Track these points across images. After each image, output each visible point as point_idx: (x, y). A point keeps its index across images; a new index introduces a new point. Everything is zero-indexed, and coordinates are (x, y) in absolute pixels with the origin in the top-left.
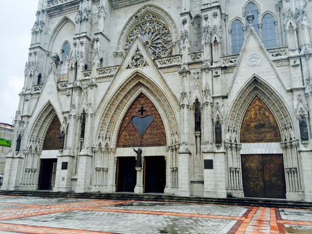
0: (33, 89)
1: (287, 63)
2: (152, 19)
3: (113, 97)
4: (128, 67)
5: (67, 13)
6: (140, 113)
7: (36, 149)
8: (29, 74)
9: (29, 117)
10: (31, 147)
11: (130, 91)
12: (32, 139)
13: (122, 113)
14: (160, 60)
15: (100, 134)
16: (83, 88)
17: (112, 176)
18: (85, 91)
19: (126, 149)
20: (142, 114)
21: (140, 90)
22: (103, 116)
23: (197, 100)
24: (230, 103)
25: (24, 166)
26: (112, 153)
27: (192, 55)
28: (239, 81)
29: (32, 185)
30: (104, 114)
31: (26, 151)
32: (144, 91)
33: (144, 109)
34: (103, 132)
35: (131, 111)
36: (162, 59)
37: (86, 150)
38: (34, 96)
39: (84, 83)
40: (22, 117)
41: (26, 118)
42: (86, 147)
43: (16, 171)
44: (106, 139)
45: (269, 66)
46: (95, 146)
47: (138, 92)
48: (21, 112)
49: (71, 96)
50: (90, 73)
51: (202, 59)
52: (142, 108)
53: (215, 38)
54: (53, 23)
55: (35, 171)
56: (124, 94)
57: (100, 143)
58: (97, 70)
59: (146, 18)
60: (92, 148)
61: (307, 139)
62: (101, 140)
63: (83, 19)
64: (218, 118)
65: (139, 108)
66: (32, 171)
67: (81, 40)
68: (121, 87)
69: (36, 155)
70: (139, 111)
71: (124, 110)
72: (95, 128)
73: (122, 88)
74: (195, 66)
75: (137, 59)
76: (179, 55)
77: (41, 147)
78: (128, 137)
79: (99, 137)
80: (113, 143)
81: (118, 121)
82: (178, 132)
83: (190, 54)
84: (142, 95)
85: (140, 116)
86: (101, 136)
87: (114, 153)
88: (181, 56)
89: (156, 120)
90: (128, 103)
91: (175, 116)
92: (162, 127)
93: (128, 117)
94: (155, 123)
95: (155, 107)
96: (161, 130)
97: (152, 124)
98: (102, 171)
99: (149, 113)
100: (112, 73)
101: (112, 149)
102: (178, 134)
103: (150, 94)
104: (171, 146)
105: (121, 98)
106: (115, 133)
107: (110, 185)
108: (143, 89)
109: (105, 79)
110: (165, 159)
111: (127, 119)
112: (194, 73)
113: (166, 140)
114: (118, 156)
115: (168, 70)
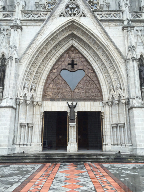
3: (42, 45)
4: (62, 15)
6: (70, 67)
11: (60, 42)
13: (50, 64)
14: (99, 13)
15: (25, 84)
16: (2, 30)
17: (37, 133)
18: (5, 33)
19: (55, 103)
20: (73, 67)
21: (71, 42)
22: (29, 63)
26: (37, 107)
27: (133, 13)
30: (31, 61)
32: (76, 44)
33: (75, 63)
34: (29, 82)
35: (60, 63)
37: (10, 100)
42: (10, 97)
44: (31, 91)
46: (19, 97)
47: (68, 44)
50: (12, 14)
51: (143, 18)
52: (73, 61)
56: (54, 44)
57: (25, 94)
58: (22, 11)
60: (16, 99)
62: (26, 91)
65: (68, 61)
68: (53, 34)
70: (69, 64)
71: (52, 61)
72: (20, 77)
73: (53, 36)
74: (137, 24)
76: (121, 11)
78: (56, 91)
79: (24, 87)
80: (38, 96)
81: (45, 72)
82: (123, 86)
83: (131, 12)
84: (72, 49)
85: (70, 70)
86: (26, 86)
87: (40, 106)
88: (122, 13)
89: (89, 75)
90: (57, 54)
91: (120, 70)
92: (96, 82)
93: (56, 70)
94: (88, 78)
95: (87, 61)
96: (95, 85)
97: (85, 79)
98: (26, 127)
99: (80, 68)
100: (42, 18)
101: (38, 102)
102: (122, 89)
103: (83, 48)
104: (110, 101)
105: (50, 47)
106: (42, 85)
107: (36, 144)
108: (74, 42)
109: (33, 23)
110: (102, 114)
111: (54, 71)
112: (137, 30)
113: (102, 96)
114: (45, 110)
115: (110, 23)
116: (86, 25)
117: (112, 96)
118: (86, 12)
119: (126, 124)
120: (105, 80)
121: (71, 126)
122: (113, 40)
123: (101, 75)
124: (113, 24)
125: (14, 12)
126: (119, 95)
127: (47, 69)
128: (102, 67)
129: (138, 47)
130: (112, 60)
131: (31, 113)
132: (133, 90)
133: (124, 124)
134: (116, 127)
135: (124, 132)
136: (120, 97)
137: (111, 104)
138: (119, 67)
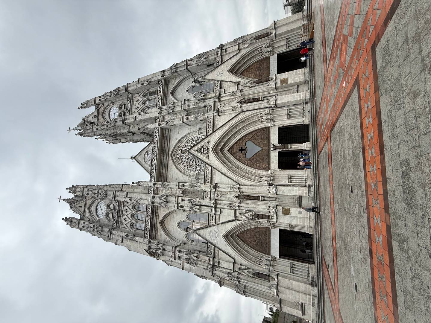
0: (209, 256)
1: (224, 57)
2: (180, 152)
3: (228, 169)
4: (208, 157)
5: (157, 220)
6: (244, 152)
7: (268, 260)
8: (195, 259)
9: (235, 263)
10: (267, 265)
11: (226, 158)
12: (258, 262)
13: (241, 166)
16: (217, 198)
17: (296, 173)
19: (272, 161)
20: (244, 150)
21: (226, 152)
22: (242, 178)
23: (238, 102)
24: (243, 81)
25: (288, 274)
26: (275, 173)
28: (230, 78)
29: (310, 269)
30: (240, 177)
31: (271, 269)
32: (227, 148)
33: (241, 148)
34: (256, 179)
35: (241, 159)
36: (207, 130)
38: (216, 255)
39: (213, 197)
40: (234, 271)
41: (236, 265)
43: (294, 282)
44: (262, 178)
45: (224, 64)
46: (268, 184)
47: (227, 154)
48: (229, 271)
49: (221, 209)
51: (212, 104)
52: (239, 150)
53: (201, 96)
54: (161, 235)
55: (293, 264)
56: (227, 162)
57: (266, 181)
58: (205, 184)
59: (178, 157)
61: (268, 33)
62: (263, 180)
63: (165, 200)
64: (252, 84)
65: (239, 153)
66: (292, 267)
67: (180, 201)
69: (275, 262)
70: (242, 152)
71: (240, 164)
72: (252, 184)
73: (223, 163)
74: (216, 107)
75: (204, 150)
76: (207, 119)
77: (267, 256)
78: (262, 161)
79: (260, 181)
80: (266, 173)
81: (248, 169)
82: (260, 112)
83: (208, 112)
84: (230, 151)
85: (246, 152)
86: (259, 180)
87: (274, 171)
88: (208, 117)
89: (250, 138)
90: (235, 161)
91: (248, 115)
92: (255, 132)
93: (246, 162)
94: (252, 138)
95: (239, 140)
96: (258, 133)
97: (253, 141)
98: (292, 179)
99: (244, 144)
100: (210, 170)
101: (271, 173)
102: (261, 113)
103: (230, 143)
104: (270, 121)
105: (230, 165)
106: (258, 171)
107: (305, 173)
108: (226, 149)
109: (213, 176)
110: (280, 126)
111: (247, 163)
112: (220, 107)
113: (266, 128)
114: (278, 167)
115: (215, 124)
116: (216, 140)
117: (266, 120)
118: (206, 141)
119: (287, 108)
120: (254, 126)
121: (290, 148)
122: (227, 121)
123: (250, 129)
124: (215, 122)
125: (205, 190)
126: (266, 114)
127: (245, 168)
128: (245, 129)
129: (232, 105)
130: (241, 121)
131: (280, 177)
132: (262, 105)
133: (287, 109)
134: (290, 115)
135: (293, 109)
136: (267, 114)
137: (272, 120)
138: (246, 116)
